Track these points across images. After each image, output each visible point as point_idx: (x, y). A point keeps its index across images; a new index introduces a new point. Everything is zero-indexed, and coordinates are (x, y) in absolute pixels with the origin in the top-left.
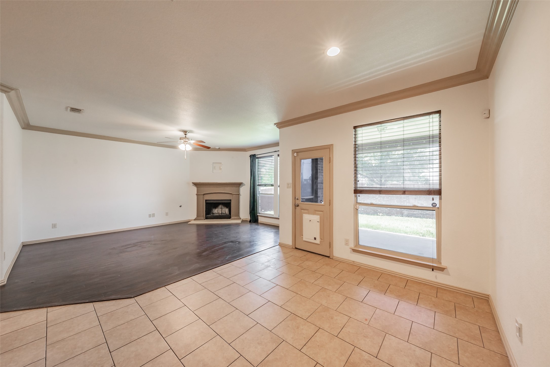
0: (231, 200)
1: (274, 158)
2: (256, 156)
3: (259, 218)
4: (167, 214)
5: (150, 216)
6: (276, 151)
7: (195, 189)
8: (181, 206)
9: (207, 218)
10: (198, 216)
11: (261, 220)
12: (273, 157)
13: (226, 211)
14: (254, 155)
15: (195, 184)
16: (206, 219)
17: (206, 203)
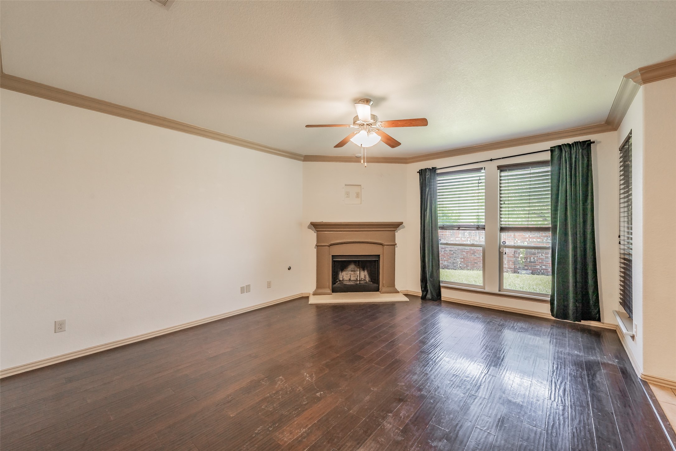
0: (380, 255)
1: (484, 174)
2: (438, 171)
3: (443, 291)
4: (269, 285)
5: (243, 290)
6: (491, 160)
7: (312, 236)
8: (289, 269)
9: (334, 290)
10: (318, 287)
11: (446, 294)
12: (483, 171)
13: (363, 275)
14: (433, 168)
15: (315, 226)
16: (333, 292)
17: (334, 262)
